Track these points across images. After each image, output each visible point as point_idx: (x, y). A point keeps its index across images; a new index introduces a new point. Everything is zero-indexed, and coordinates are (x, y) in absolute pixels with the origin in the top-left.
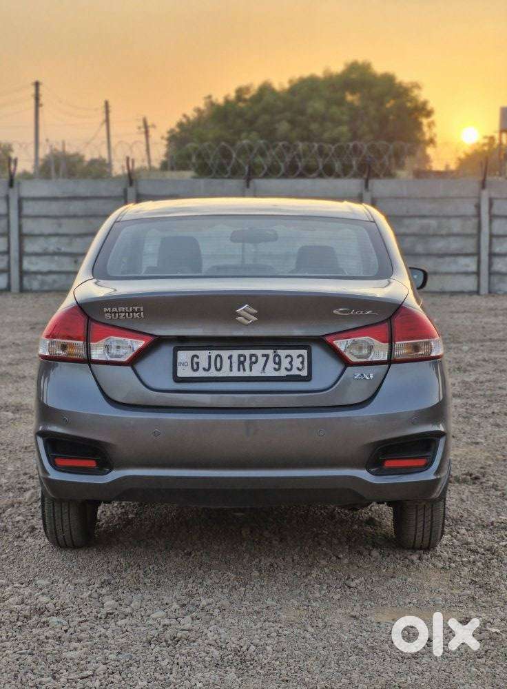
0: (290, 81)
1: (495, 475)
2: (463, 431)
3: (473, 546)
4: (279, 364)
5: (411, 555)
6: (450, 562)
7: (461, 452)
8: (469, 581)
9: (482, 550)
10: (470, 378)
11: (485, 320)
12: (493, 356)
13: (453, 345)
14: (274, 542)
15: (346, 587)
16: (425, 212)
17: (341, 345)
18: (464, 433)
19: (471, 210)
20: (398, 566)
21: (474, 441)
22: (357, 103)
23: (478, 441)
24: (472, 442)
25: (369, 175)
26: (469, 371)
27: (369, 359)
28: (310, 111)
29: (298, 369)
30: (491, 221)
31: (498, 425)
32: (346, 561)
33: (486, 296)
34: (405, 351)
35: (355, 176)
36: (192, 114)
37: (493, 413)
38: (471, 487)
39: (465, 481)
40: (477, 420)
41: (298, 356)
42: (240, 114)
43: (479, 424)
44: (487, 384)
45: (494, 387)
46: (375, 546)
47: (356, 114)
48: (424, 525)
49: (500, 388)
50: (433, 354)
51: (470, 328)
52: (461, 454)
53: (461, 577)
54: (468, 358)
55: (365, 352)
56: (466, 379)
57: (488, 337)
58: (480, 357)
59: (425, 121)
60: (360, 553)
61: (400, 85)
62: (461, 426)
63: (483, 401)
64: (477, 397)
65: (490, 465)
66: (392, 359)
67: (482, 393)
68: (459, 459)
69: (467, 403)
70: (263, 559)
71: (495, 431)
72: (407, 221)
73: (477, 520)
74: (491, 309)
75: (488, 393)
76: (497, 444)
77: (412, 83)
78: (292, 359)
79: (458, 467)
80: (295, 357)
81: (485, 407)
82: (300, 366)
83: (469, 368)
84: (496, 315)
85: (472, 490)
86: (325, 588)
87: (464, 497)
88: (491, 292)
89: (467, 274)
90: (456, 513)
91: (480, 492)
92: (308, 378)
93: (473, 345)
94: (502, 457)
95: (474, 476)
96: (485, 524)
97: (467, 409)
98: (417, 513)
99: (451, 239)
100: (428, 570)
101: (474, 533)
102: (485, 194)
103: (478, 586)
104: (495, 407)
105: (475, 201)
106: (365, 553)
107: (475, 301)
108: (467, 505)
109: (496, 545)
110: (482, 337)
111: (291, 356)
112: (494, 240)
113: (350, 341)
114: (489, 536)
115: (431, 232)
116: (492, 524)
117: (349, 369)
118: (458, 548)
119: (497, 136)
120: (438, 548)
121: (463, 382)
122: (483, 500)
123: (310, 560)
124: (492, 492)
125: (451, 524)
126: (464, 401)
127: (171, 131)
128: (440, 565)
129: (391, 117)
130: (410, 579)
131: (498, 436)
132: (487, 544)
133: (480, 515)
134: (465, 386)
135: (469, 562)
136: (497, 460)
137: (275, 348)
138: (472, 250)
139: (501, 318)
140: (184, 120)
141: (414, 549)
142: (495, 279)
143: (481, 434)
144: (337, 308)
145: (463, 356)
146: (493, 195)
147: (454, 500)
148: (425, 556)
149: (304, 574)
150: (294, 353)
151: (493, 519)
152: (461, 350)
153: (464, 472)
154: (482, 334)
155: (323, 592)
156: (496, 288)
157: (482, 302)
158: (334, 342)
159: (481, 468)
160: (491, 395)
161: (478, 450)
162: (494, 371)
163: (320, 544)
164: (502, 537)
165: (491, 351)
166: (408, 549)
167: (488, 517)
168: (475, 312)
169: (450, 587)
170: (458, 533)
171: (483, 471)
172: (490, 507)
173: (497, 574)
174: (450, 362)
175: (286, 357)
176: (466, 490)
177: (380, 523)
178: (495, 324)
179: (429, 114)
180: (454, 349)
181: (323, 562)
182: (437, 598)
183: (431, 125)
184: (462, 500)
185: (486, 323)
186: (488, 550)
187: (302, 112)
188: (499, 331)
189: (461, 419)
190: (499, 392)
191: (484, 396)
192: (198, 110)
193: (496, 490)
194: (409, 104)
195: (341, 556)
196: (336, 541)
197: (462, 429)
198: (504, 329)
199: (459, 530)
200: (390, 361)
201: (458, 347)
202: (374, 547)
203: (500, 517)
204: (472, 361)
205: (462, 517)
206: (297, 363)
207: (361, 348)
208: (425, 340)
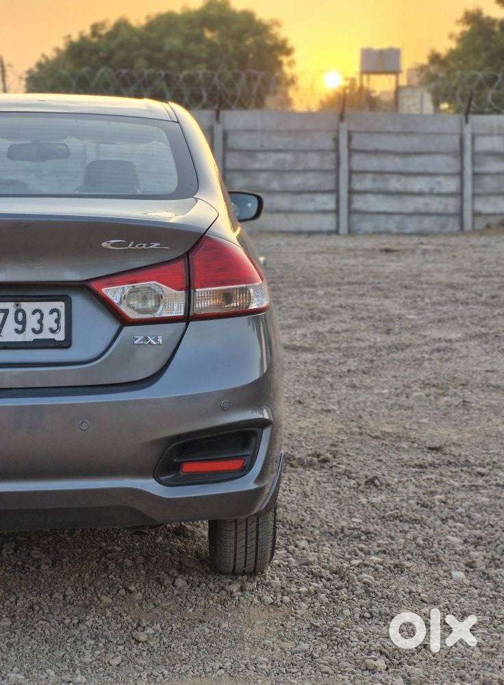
0: (148, 17)
1: (349, 455)
2: (312, 395)
3: (315, 566)
4: (23, 323)
5: (230, 584)
6: (283, 595)
7: (308, 424)
8: (308, 625)
9: (326, 573)
10: (323, 327)
11: (344, 261)
12: (350, 301)
13: (307, 290)
14: (43, 567)
15: (133, 641)
16: (280, 147)
17: (114, 293)
18: (313, 397)
19: (329, 144)
20: (211, 602)
21: (324, 408)
22: (216, 40)
23: (329, 408)
24: (323, 410)
25: (220, 106)
26: (324, 319)
27: (157, 315)
28: (167, 48)
29: (52, 331)
30: (350, 157)
31: (354, 387)
32: (139, 596)
33: (345, 236)
34: (211, 303)
35: (204, 107)
36: (51, 55)
37: (349, 371)
38: (317, 472)
39: (311, 464)
40: (330, 380)
41: (52, 312)
42: (95, 50)
43: (332, 385)
44: (343, 334)
45: (351, 338)
46: (182, 570)
47: (215, 52)
48: (246, 544)
49: (358, 339)
50: (253, 306)
51: (327, 270)
52: (307, 427)
53: (297, 619)
54: (323, 304)
55: (151, 304)
56: (320, 329)
57: (346, 280)
58: (337, 303)
59: (284, 59)
60: (159, 581)
61: (260, 23)
62: (310, 389)
63: (337, 356)
64: (330, 350)
65: (343, 442)
66: (191, 313)
67: (337, 346)
68: (305, 433)
69: (319, 359)
70: (21, 597)
71: (350, 394)
72: (261, 156)
73: (322, 526)
74: (350, 250)
75: (344, 345)
76: (353, 411)
77: (271, 20)
78: (42, 315)
79: (303, 444)
80: (46, 311)
81: (340, 364)
82: (54, 326)
83: (324, 316)
84: (355, 256)
85: (318, 479)
86: (101, 645)
87: (308, 489)
88: (351, 232)
89: (325, 212)
90: (295, 515)
91: (328, 481)
92: (66, 344)
93: (329, 289)
94: (358, 430)
95: (322, 457)
96: (332, 531)
97: (318, 366)
98: (236, 528)
99: (309, 175)
100: (252, 608)
101: (318, 546)
102: (344, 127)
103: (320, 634)
104: (352, 364)
105: (333, 135)
106: (168, 581)
107: (333, 241)
108: (311, 503)
109: (346, 565)
110: (340, 280)
111: (40, 311)
112: (354, 176)
113: (127, 288)
114: (337, 551)
115: (287, 167)
116: (342, 531)
117: (127, 329)
118: (295, 570)
119: (357, 77)
120: (268, 571)
121: (317, 333)
122: (333, 494)
123: (89, 595)
124: (344, 481)
125: (288, 532)
126: (315, 356)
127: (30, 72)
128: (269, 599)
129: (251, 56)
130: (225, 625)
131: (354, 400)
132: (334, 563)
133: (326, 517)
134: (318, 337)
135: (309, 592)
136: (352, 433)
137: (17, 299)
138: (331, 186)
139: (361, 259)
140: (43, 61)
141: (234, 574)
142: (355, 218)
143: (334, 398)
144: (106, 239)
145: (318, 302)
146: (352, 127)
147: (294, 495)
148: (249, 586)
149: (76, 621)
150: (46, 306)
151: (344, 523)
152: (315, 294)
153: (310, 452)
154: (340, 277)
155: (98, 652)
156: (356, 227)
157: (342, 242)
158: (104, 290)
159: (332, 445)
160: (347, 349)
161: (329, 419)
162: (352, 318)
163: (107, 568)
164: (355, 551)
165: (349, 296)
166: (226, 574)
167: (336, 520)
168: (333, 253)
169: (280, 637)
170: (296, 546)
171: (334, 449)
172: (341, 503)
173: (347, 612)
174: (302, 308)
175: (34, 313)
176: (312, 477)
177: (193, 533)
178: (353, 266)
179: (289, 52)
180: (308, 293)
181: (107, 600)
182: (261, 659)
183: (291, 64)
184: (306, 495)
185: (345, 265)
186: (336, 573)
187: (160, 50)
188: (358, 273)
189: (310, 380)
190: (355, 344)
191: (339, 349)
192: (57, 50)
193: (349, 478)
194: (268, 42)
195: (132, 588)
196: (129, 563)
197: (312, 392)
198: (363, 271)
199: (297, 542)
200: (188, 318)
201: (312, 292)
202: (180, 571)
203: (354, 520)
204: (328, 308)
205: (303, 520)
206: (49, 321)
207: (145, 299)
208: (240, 286)
